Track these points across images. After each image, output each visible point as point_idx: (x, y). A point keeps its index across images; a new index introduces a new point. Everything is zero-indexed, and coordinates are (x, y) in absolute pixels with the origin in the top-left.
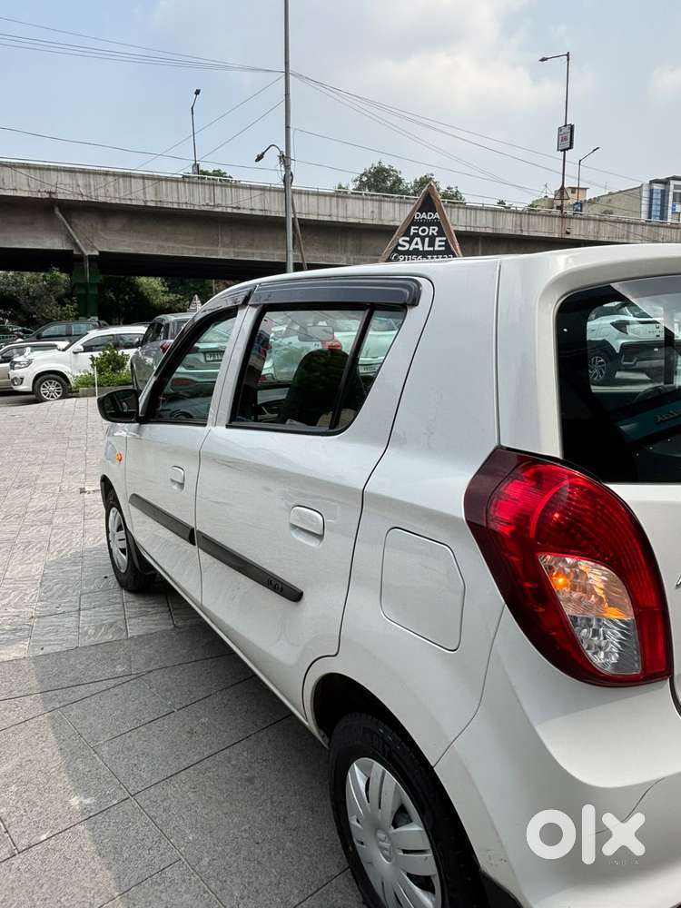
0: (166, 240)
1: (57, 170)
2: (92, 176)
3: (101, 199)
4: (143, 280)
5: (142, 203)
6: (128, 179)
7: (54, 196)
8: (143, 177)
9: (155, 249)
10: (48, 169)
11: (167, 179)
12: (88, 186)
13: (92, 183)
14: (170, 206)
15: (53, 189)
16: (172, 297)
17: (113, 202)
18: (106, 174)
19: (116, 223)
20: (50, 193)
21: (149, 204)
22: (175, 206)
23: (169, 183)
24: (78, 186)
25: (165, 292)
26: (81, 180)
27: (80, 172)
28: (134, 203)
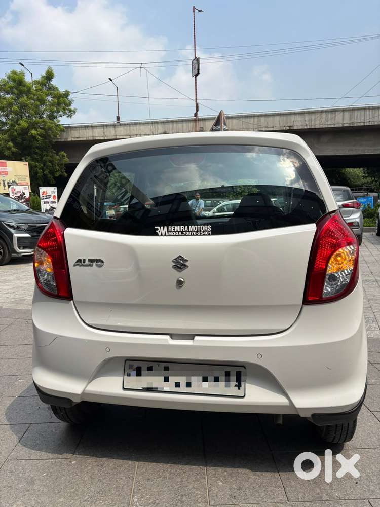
0: (354, 146)
1: (295, 114)
2: (330, 113)
3: (317, 127)
4: (350, 170)
5: (341, 126)
6: (334, 113)
7: (292, 128)
8: (343, 110)
9: (347, 152)
10: (290, 114)
11: (358, 109)
12: (310, 120)
13: (313, 118)
14: (359, 125)
15: (292, 125)
16: (369, 179)
17: (324, 127)
18: (322, 112)
19: (324, 139)
20: (290, 127)
21: (345, 125)
22: (362, 124)
23: (359, 112)
24: (305, 121)
25: (364, 177)
26: (307, 117)
27: (307, 113)
28: (336, 126)
